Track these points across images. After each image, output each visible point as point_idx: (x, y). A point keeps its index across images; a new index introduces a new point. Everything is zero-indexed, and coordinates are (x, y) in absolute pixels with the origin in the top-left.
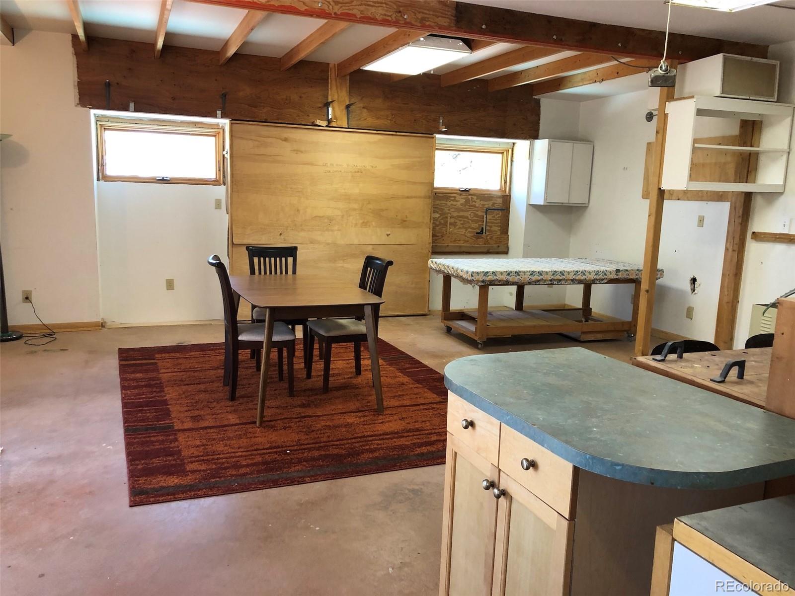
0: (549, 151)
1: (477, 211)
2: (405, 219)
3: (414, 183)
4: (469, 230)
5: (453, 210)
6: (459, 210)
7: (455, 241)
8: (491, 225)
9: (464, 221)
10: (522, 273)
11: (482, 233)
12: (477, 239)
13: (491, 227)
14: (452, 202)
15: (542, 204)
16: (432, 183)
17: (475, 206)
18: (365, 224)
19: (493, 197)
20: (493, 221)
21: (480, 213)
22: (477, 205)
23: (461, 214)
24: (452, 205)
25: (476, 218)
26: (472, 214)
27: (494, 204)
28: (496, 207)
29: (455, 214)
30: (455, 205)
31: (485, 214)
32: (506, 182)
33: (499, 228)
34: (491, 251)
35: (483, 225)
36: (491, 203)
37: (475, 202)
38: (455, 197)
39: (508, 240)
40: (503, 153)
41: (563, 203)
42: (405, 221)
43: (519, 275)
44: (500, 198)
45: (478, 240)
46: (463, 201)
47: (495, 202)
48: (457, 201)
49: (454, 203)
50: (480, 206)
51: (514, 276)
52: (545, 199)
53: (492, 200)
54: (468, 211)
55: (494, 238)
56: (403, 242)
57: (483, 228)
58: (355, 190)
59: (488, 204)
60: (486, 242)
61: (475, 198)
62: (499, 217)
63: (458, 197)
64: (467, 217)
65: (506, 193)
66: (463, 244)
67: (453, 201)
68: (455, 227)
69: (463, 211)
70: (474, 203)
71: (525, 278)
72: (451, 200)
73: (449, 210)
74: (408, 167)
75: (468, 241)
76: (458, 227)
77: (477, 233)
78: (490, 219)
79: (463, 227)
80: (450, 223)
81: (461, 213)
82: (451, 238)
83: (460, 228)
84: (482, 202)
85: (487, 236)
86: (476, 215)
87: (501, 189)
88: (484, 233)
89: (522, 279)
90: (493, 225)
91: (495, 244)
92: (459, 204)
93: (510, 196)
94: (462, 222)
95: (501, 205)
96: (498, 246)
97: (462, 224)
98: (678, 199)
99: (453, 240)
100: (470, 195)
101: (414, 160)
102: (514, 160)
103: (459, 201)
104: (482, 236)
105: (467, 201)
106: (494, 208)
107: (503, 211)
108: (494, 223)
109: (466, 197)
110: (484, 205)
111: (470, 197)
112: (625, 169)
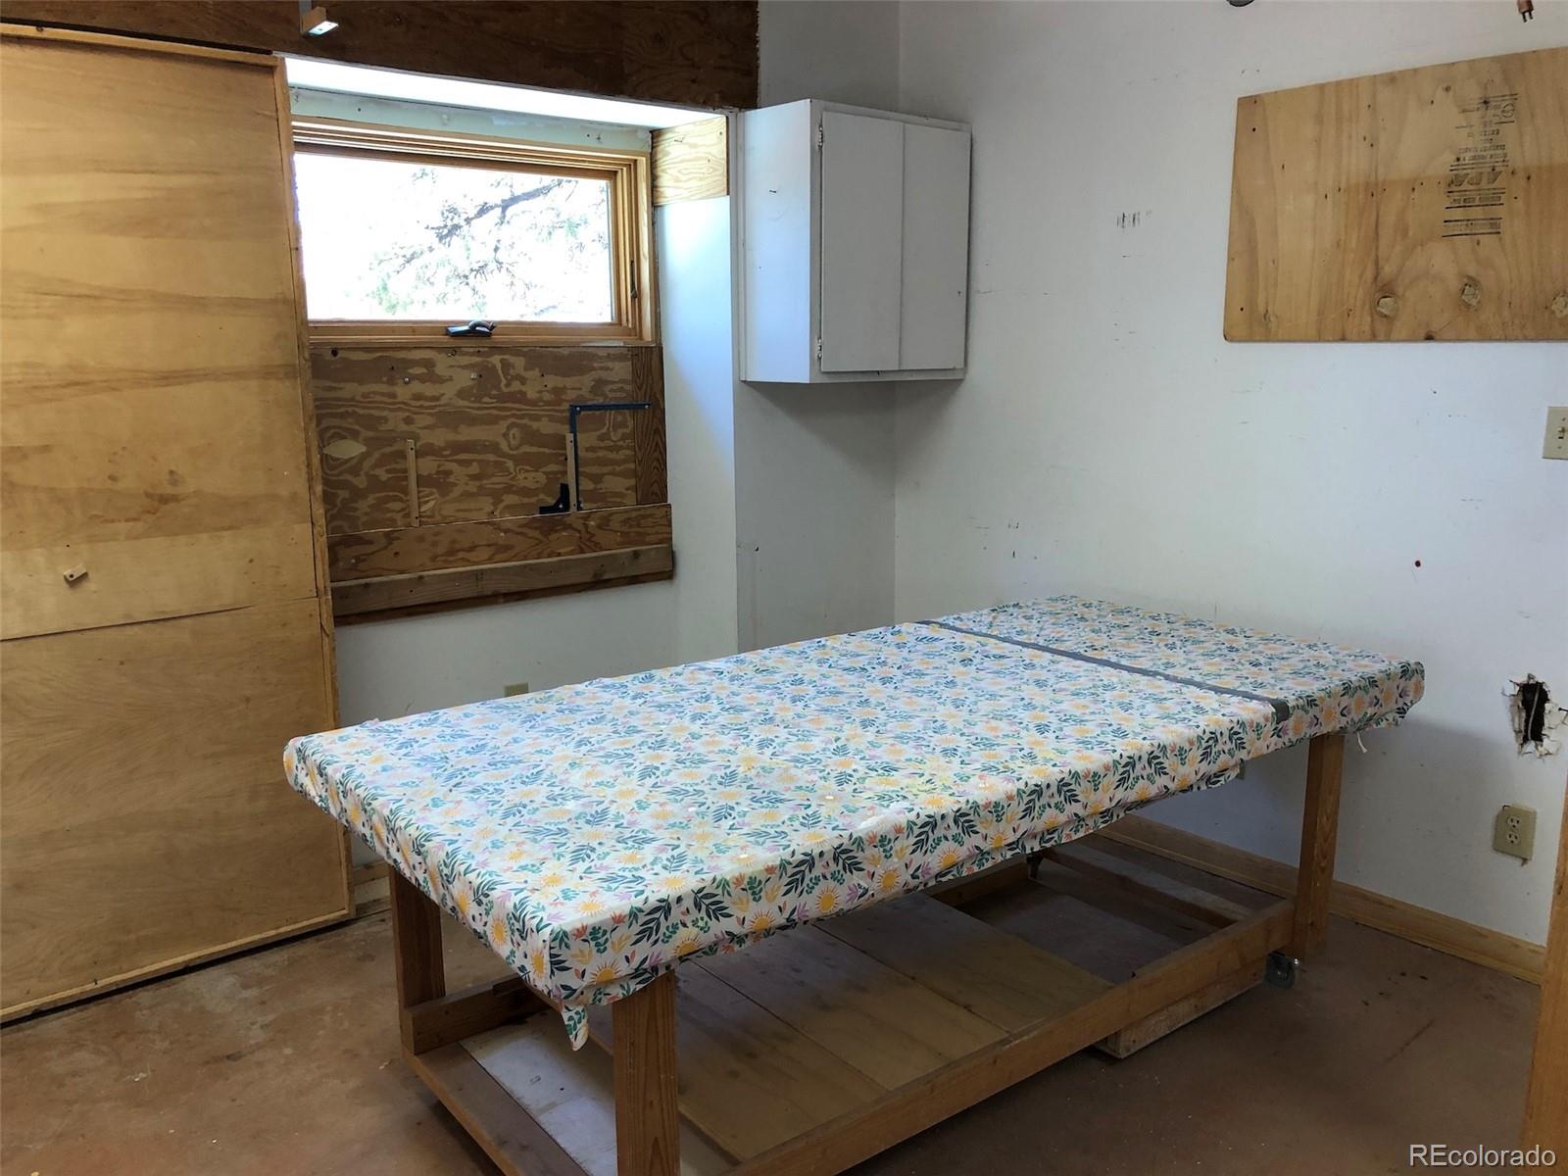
0: (818, 152)
1: (537, 418)
2: (169, 490)
3: (197, 304)
4: (510, 499)
5: (430, 420)
6: (452, 418)
7: (452, 552)
8: (594, 470)
9: (479, 461)
10: (870, 851)
11: (567, 507)
12: (546, 534)
13: (597, 479)
14: (417, 387)
15: (807, 381)
16: (295, 300)
17: (520, 398)
19: (593, 357)
20: (601, 454)
21: (546, 427)
22: (531, 394)
23: (466, 434)
24: (418, 397)
25: (534, 449)
26: (514, 431)
27: (600, 383)
28: (612, 395)
29: (440, 437)
30: (435, 398)
31: (568, 427)
32: (636, 295)
33: (632, 482)
34: (606, 577)
35: (565, 473)
36: (587, 381)
37: (523, 381)
38: (429, 364)
39: (670, 525)
40: (616, 172)
41: (878, 372)
42: (164, 500)
43: (854, 866)
44: (620, 358)
45: (554, 536)
46: (467, 378)
47: (604, 375)
48: (441, 380)
49: (429, 389)
50: (547, 397)
51: (832, 883)
52: (816, 360)
53: (594, 369)
54: (494, 420)
55: (615, 524)
56: (173, 604)
57: (565, 488)
59: (579, 386)
60: (587, 542)
61: (519, 362)
62: (624, 438)
63: (443, 363)
64: (494, 448)
65: (641, 338)
66: (490, 560)
67: (423, 381)
68: (443, 495)
69: (473, 421)
70: (516, 386)
71: (890, 875)
72: (413, 378)
73: (408, 421)
74: (142, 222)
75: (508, 548)
76: (456, 492)
77: (543, 510)
78: (588, 450)
79: (482, 491)
80: (419, 477)
81: (463, 428)
82: (434, 544)
83: (467, 495)
84: (552, 381)
85: (587, 517)
86: (531, 437)
87: (620, 323)
88: (573, 509)
89: (874, 886)
90: (606, 469)
91: (622, 545)
92: (448, 391)
93: (661, 349)
94: (474, 469)
95: (628, 387)
96: (636, 554)
97: (474, 477)
98: (1429, 338)
99: (440, 550)
100: (497, 349)
101: (175, 181)
102: (662, 201)
103: (451, 379)
104: (568, 520)
105: (486, 375)
106: (600, 401)
107: (641, 412)
108: (613, 462)
109: (478, 359)
110: (558, 391)
111: (496, 359)
112: (1129, 220)
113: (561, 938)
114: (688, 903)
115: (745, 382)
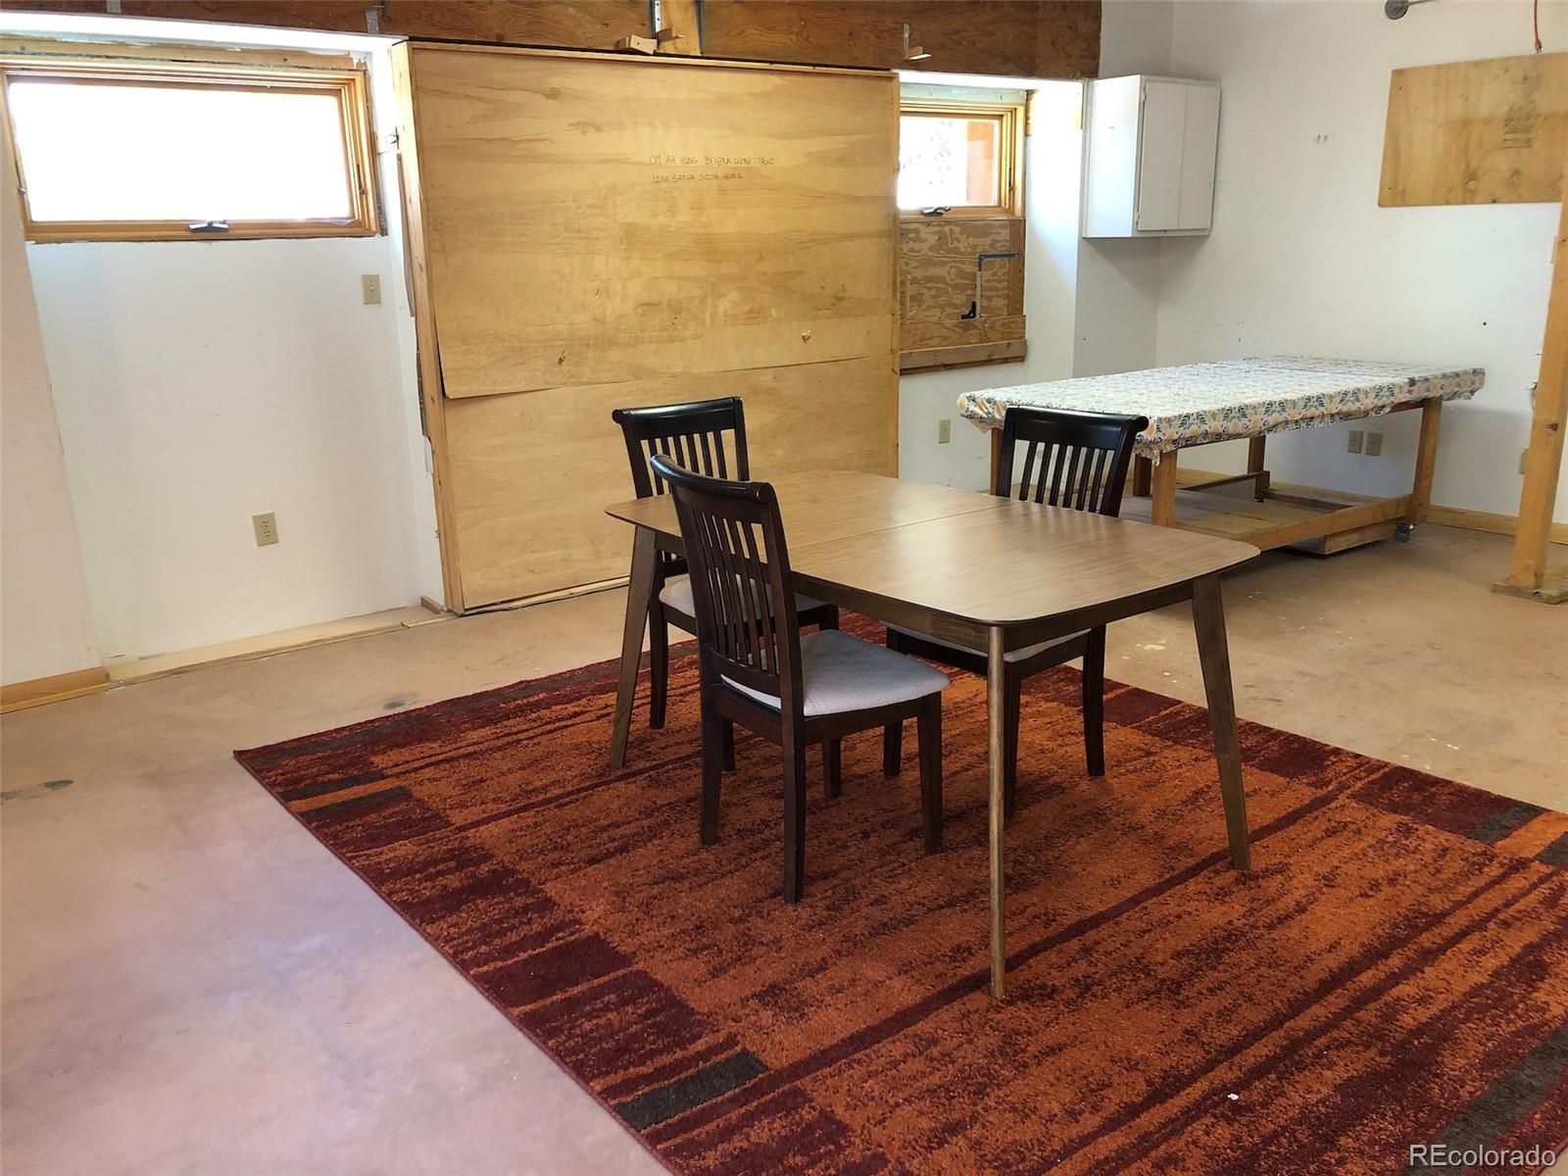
0: (1143, 105)
1: (963, 263)
2: (842, 295)
3: (856, 199)
4: (949, 310)
5: (917, 264)
6: (926, 263)
7: (922, 340)
8: (987, 293)
9: (936, 288)
10: (1250, 411)
11: (974, 316)
12: (965, 331)
13: (990, 299)
14: (912, 245)
15: (1130, 236)
17: (956, 250)
18: (755, 315)
19: (993, 226)
20: (993, 284)
21: (969, 268)
22: (962, 249)
23: (933, 271)
24: (912, 250)
25: (962, 281)
26: (954, 270)
27: (994, 241)
28: (1000, 249)
29: (919, 274)
30: (919, 252)
31: (977, 268)
32: (1012, 188)
33: (1006, 302)
34: (994, 358)
35: (975, 295)
36: (988, 240)
37: (959, 241)
38: (917, 231)
39: (1024, 328)
40: (1002, 116)
41: (1165, 231)
42: (840, 299)
43: (1244, 416)
44: (1005, 227)
45: (968, 332)
46: (933, 240)
47: (996, 237)
48: (923, 241)
49: (916, 246)
50: (969, 250)
51: (1237, 420)
52: (1137, 224)
53: (991, 233)
54: (945, 264)
55: (997, 327)
56: (839, 353)
57: (974, 304)
58: (730, 223)
59: (984, 244)
60: (983, 338)
61: (957, 230)
62: (1004, 274)
63: (924, 231)
64: (942, 280)
65: (1013, 214)
66: (939, 345)
67: (914, 242)
68: (920, 306)
69: (935, 264)
70: (955, 244)
71: (1256, 422)
72: (910, 239)
73: (907, 264)
74: (842, 159)
75: (946, 339)
76: (926, 305)
77: (963, 317)
78: (988, 281)
79: (937, 306)
80: (911, 297)
81: (930, 269)
82: (915, 334)
83: (929, 307)
84: (972, 241)
85: (984, 322)
86: (961, 274)
87: (1000, 205)
88: (978, 317)
89: (1251, 425)
90: (995, 293)
91: (1003, 339)
92: (925, 246)
93: (1025, 220)
94: (933, 292)
95: (1008, 244)
96: (1009, 344)
97: (933, 297)
99: (918, 338)
100: (948, 222)
101: (854, 138)
102: (1031, 132)
103: (926, 240)
104: (976, 323)
105: (942, 237)
106: (994, 252)
107: (1013, 258)
108: (997, 289)
109: (939, 229)
110: (975, 246)
111: (947, 229)
112: (1322, 139)
113: (1160, 419)
114: (1195, 416)
115: (1085, 238)
